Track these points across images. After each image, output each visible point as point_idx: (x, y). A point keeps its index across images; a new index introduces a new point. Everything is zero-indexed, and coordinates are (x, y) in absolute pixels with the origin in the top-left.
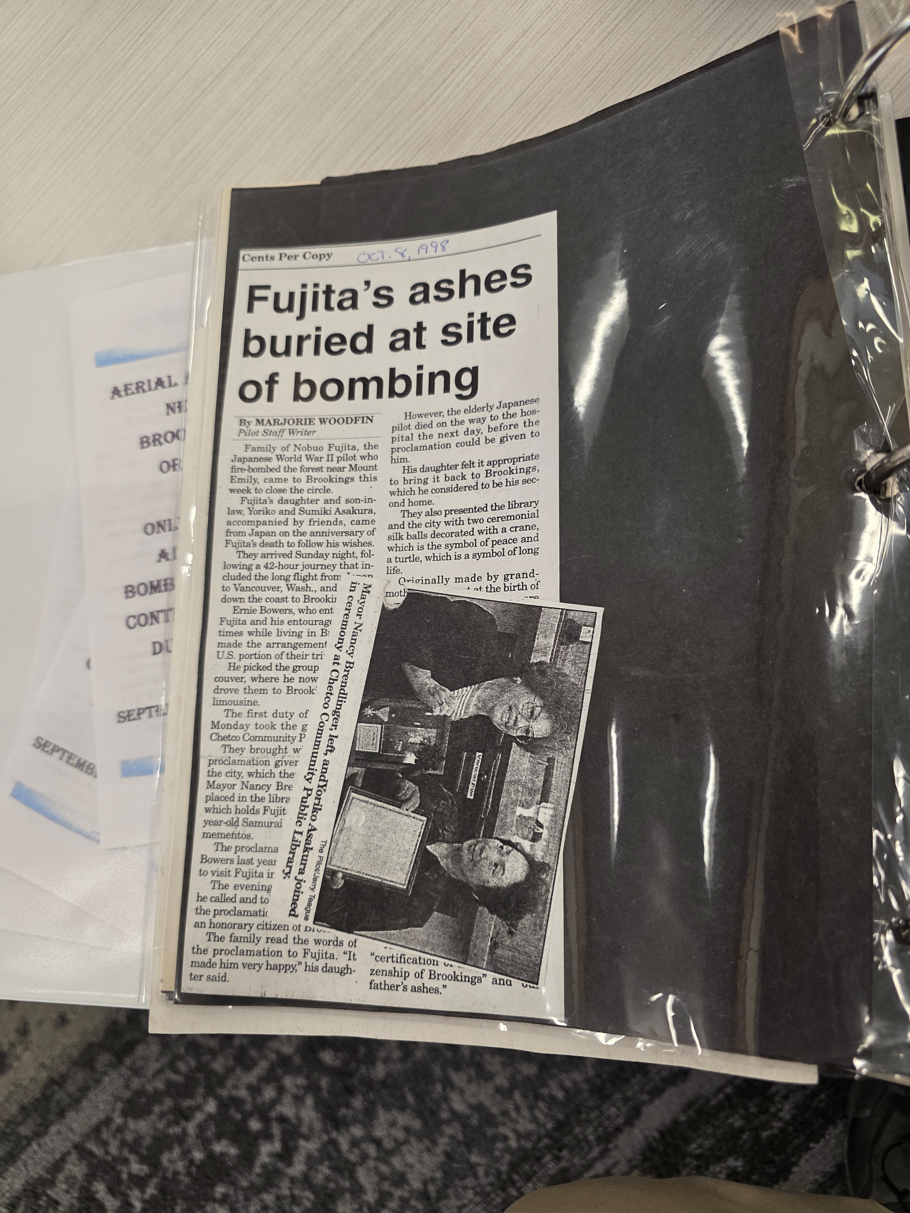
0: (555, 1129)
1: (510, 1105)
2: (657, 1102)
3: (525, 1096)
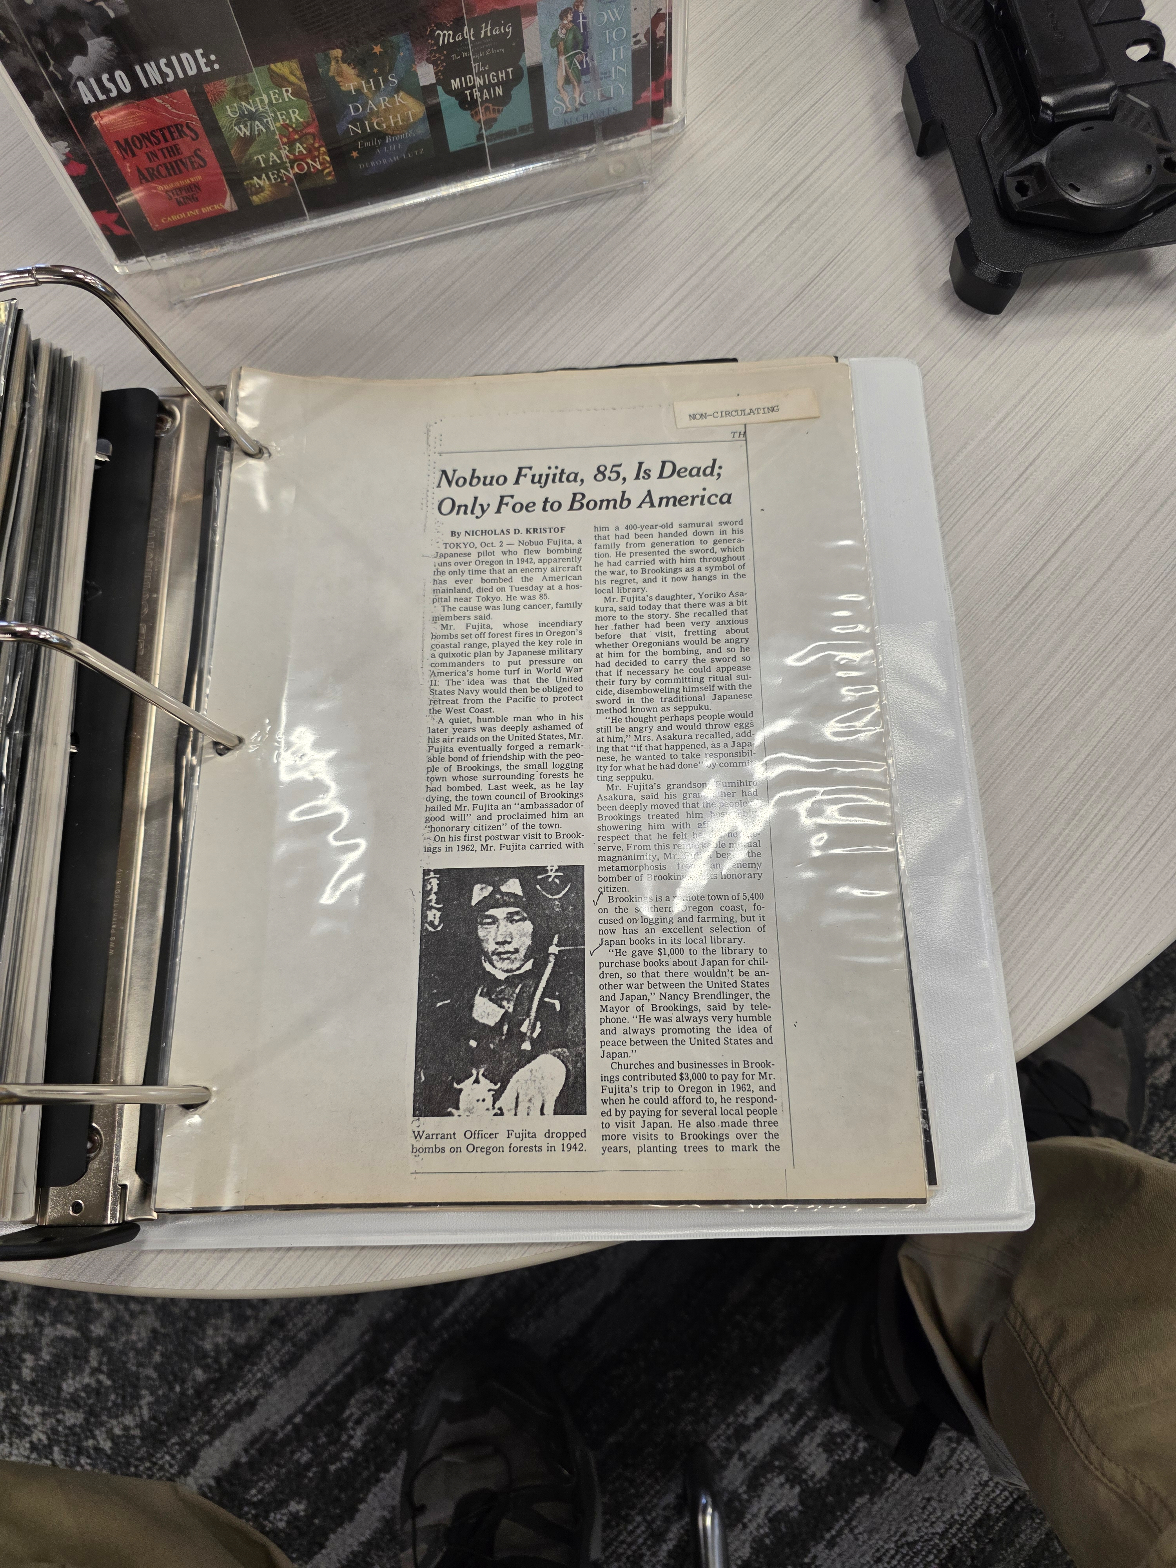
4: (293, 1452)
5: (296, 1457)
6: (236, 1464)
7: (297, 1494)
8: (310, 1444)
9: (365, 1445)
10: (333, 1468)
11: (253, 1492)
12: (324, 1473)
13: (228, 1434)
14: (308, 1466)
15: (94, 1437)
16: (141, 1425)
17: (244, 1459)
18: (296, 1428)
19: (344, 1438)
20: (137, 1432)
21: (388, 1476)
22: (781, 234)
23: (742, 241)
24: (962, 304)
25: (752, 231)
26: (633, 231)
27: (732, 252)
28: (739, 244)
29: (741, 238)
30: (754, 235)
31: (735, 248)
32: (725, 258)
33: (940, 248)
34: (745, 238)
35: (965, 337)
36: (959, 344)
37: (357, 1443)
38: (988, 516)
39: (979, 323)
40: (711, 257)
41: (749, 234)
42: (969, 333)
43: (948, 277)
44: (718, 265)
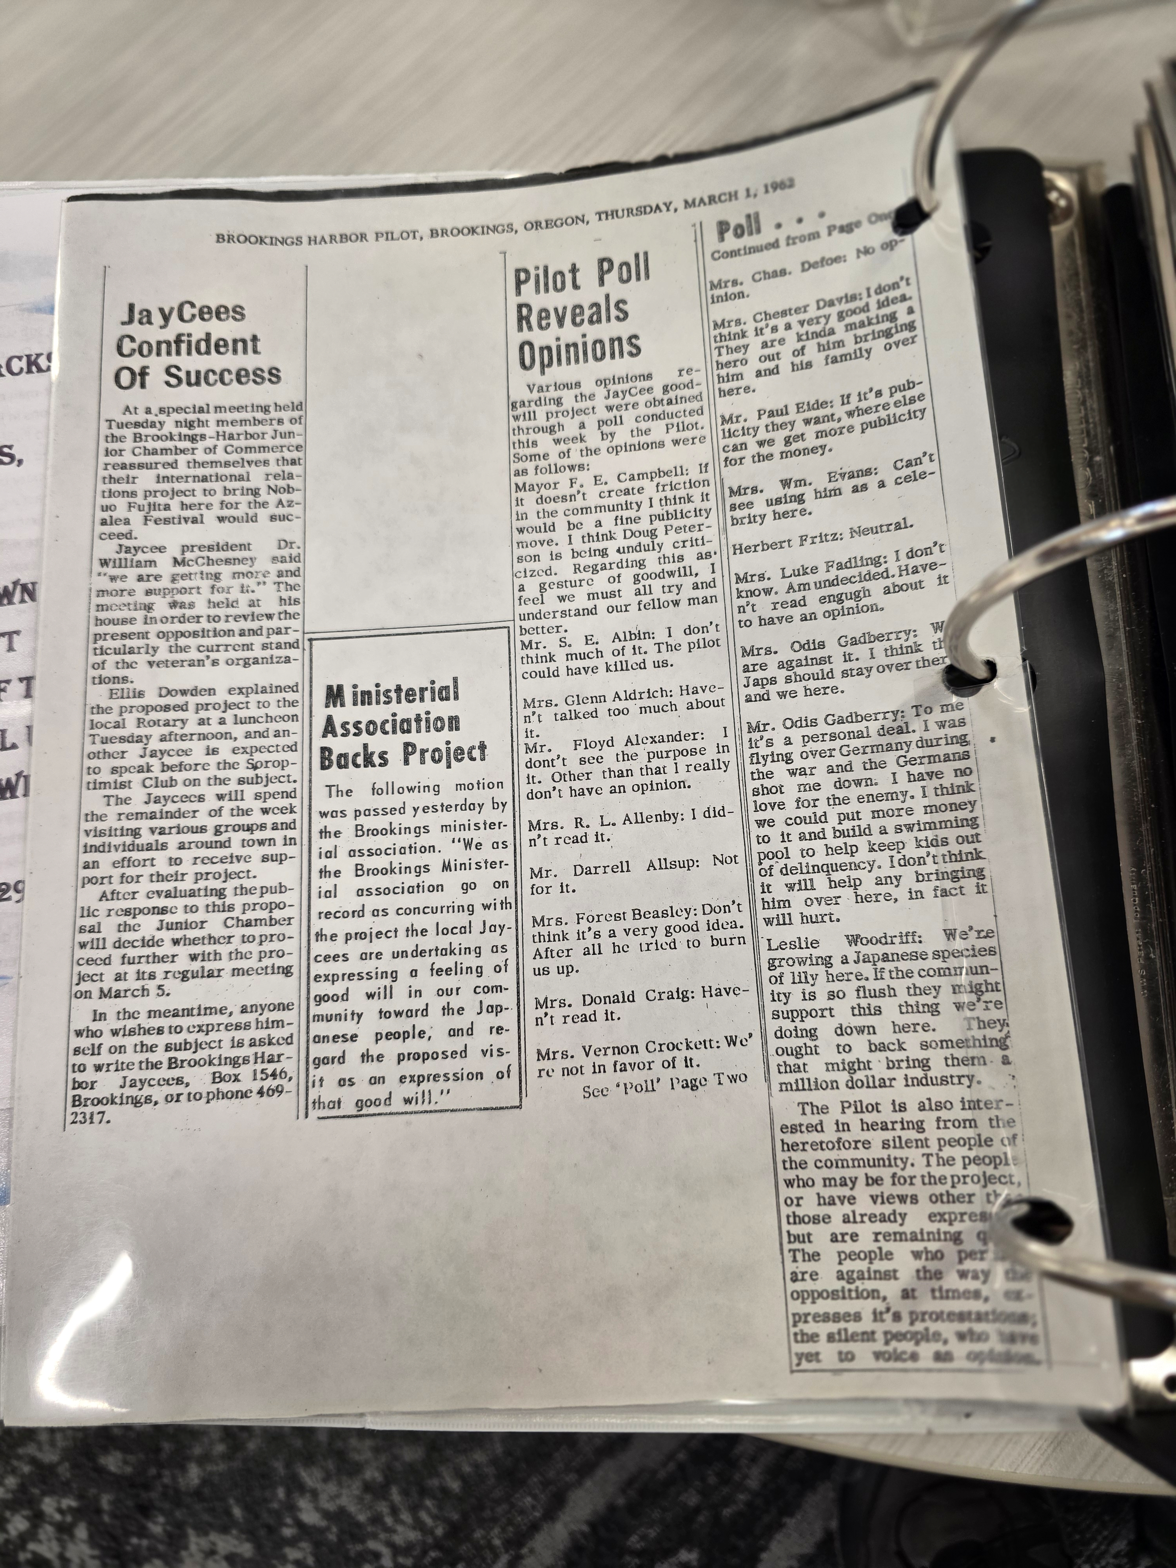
0: (447, 1535)
1: (383, 1508)
2: (588, 1483)
3: (405, 1493)
4: (678, 1494)
5: (682, 1498)
6: (612, 1508)
7: (687, 1542)
8: (697, 1483)
9: (764, 1485)
10: (727, 1512)
11: (634, 1538)
12: (717, 1517)
13: (600, 1473)
14: (697, 1510)
15: (438, 1475)
17: (621, 1501)
18: (681, 1467)
19: (737, 1477)
20: (489, 1470)
37: (753, 1483)
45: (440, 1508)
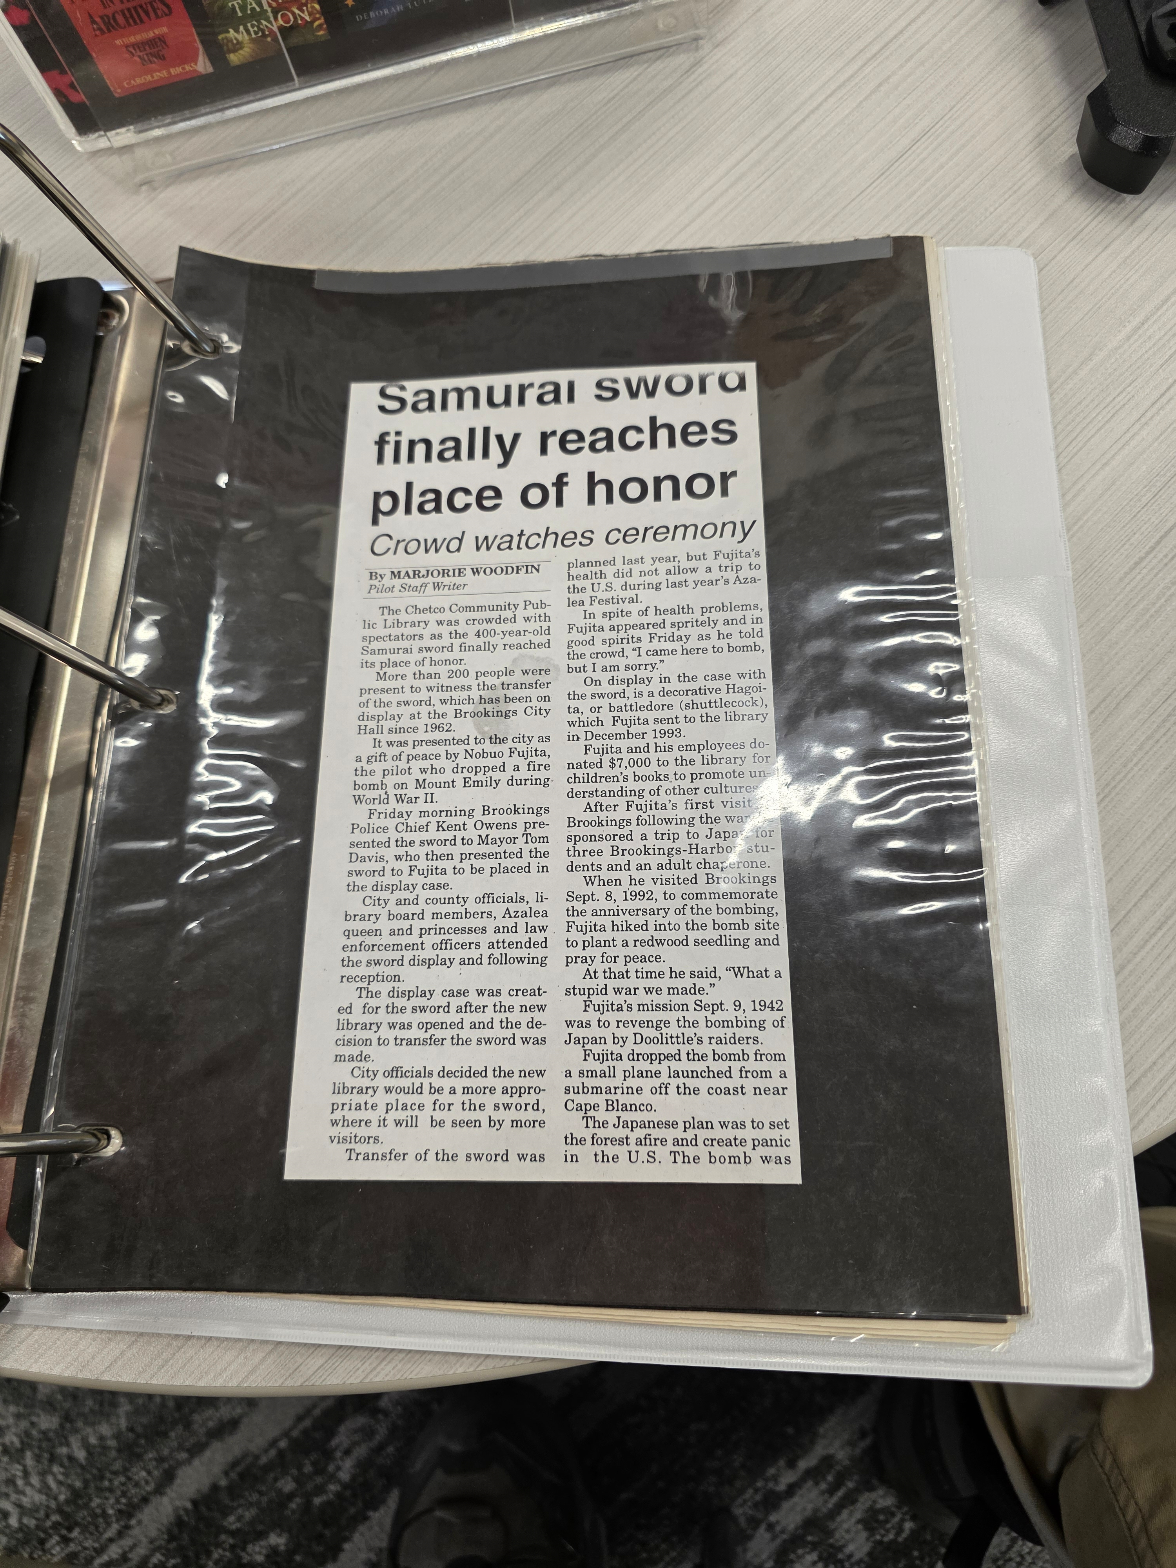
4: (276, 1480)
5: (279, 1484)
6: (215, 1488)
7: (278, 1525)
8: (294, 1471)
9: (354, 1478)
10: (317, 1501)
11: (231, 1519)
12: (308, 1505)
13: (208, 1454)
14: (291, 1496)
15: (68, 1445)
16: (117, 1436)
17: (223, 1483)
18: (281, 1454)
19: (331, 1468)
20: (112, 1443)
21: (377, 1515)
22: (865, 99)
23: (817, 108)
24: (1093, 182)
25: (830, 96)
26: (683, 97)
27: (804, 120)
28: (812, 112)
29: (815, 104)
30: (832, 100)
31: (808, 116)
32: (795, 128)
33: (1065, 115)
34: (820, 105)
35: (1095, 223)
36: (1086, 231)
37: (345, 1476)
38: (1119, 445)
39: (1113, 205)
40: (777, 128)
41: (826, 99)
42: (1100, 218)
43: (1075, 149)
44: (786, 136)
45: (66, 1475)
